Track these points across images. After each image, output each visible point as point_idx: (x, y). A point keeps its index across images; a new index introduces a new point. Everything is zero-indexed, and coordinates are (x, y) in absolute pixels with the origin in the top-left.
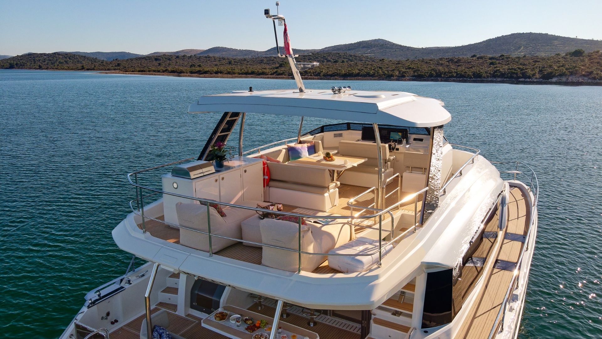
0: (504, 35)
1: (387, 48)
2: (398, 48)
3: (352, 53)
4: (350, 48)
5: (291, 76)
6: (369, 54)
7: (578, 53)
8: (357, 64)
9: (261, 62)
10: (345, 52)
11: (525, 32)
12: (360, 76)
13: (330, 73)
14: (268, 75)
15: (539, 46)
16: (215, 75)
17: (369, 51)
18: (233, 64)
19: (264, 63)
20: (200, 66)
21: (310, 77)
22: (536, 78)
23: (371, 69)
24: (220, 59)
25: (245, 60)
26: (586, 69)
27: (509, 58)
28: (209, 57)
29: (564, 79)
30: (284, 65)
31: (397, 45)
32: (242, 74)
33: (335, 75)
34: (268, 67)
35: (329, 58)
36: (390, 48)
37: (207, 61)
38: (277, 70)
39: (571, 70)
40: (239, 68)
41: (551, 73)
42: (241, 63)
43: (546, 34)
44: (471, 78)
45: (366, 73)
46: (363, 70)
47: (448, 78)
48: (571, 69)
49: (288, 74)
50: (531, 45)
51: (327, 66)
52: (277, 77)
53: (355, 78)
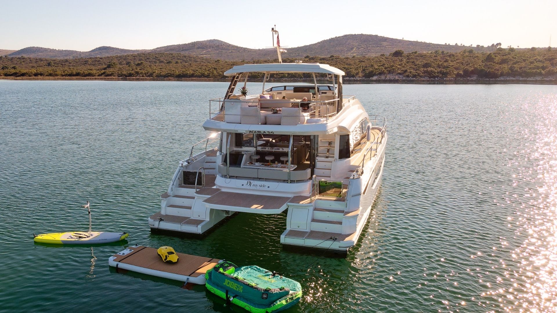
0: (338, 36)
1: (223, 49)
2: (234, 49)
3: (186, 53)
4: (184, 49)
5: (121, 77)
6: (204, 55)
7: (398, 54)
8: (192, 65)
9: (86, 63)
10: (179, 53)
11: (356, 34)
12: (195, 77)
13: (163, 73)
14: (95, 76)
15: (369, 47)
16: (35, 77)
17: (205, 52)
18: (53, 66)
19: (89, 64)
20: (14, 68)
21: (142, 78)
22: (360, 77)
23: (206, 70)
24: (37, 61)
25: (67, 61)
26: (401, 68)
27: (338, 58)
28: (23, 59)
29: (383, 77)
30: (112, 66)
31: (233, 46)
32: (66, 75)
33: (169, 76)
34: (93, 67)
35: (162, 59)
36: (226, 49)
37: (21, 63)
38: (105, 71)
39: (389, 69)
40: (62, 69)
41: (372, 72)
42: (62, 64)
43: (376, 36)
44: (301, 78)
45: (200, 74)
46: (197, 71)
47: (280, 78)
48: (389, 67)
49: (118, 75)
50: (363, 46)
51: (160, 67)
52: (105, 79)
53: (190, 79)
